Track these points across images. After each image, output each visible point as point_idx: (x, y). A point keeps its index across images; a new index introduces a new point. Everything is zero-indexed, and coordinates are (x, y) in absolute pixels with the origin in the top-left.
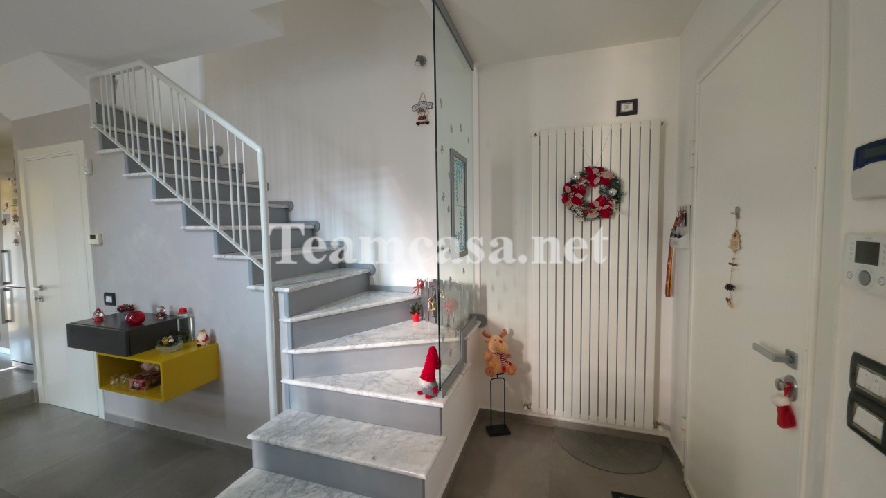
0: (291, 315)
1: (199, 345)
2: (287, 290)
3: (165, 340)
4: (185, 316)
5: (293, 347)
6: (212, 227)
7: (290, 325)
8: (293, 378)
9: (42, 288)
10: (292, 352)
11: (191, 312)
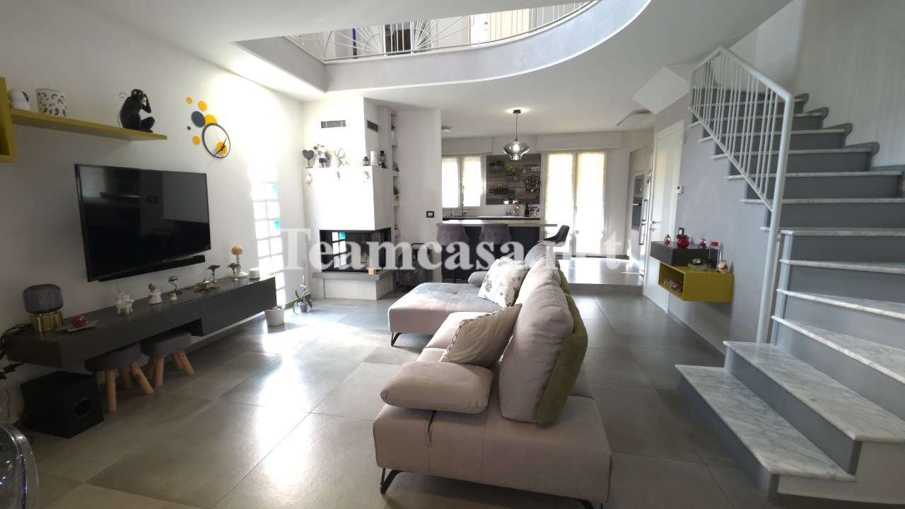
0: (792, 258)
1: (718, 272)
2: (791, 233)
3: (694, 261)
4: (716, 248)
5: (789, 289)
6: (743, 176)
7: (789, 266)
8: (783, 318)
9: (653, 223)
10: (786, 292)
11: (722, 246)
